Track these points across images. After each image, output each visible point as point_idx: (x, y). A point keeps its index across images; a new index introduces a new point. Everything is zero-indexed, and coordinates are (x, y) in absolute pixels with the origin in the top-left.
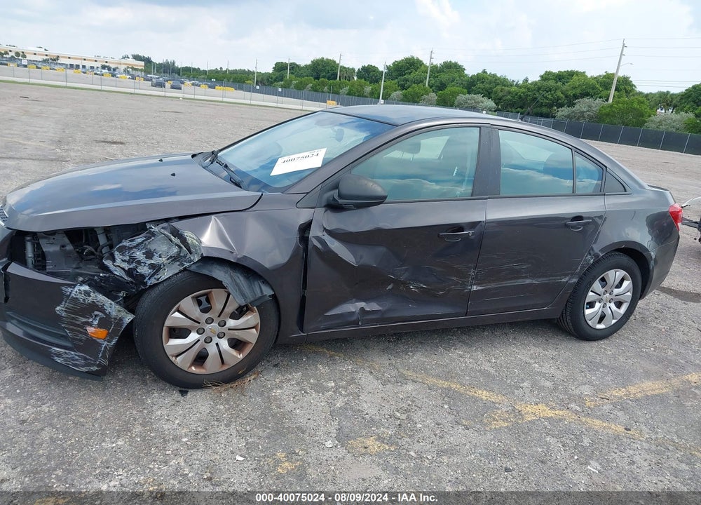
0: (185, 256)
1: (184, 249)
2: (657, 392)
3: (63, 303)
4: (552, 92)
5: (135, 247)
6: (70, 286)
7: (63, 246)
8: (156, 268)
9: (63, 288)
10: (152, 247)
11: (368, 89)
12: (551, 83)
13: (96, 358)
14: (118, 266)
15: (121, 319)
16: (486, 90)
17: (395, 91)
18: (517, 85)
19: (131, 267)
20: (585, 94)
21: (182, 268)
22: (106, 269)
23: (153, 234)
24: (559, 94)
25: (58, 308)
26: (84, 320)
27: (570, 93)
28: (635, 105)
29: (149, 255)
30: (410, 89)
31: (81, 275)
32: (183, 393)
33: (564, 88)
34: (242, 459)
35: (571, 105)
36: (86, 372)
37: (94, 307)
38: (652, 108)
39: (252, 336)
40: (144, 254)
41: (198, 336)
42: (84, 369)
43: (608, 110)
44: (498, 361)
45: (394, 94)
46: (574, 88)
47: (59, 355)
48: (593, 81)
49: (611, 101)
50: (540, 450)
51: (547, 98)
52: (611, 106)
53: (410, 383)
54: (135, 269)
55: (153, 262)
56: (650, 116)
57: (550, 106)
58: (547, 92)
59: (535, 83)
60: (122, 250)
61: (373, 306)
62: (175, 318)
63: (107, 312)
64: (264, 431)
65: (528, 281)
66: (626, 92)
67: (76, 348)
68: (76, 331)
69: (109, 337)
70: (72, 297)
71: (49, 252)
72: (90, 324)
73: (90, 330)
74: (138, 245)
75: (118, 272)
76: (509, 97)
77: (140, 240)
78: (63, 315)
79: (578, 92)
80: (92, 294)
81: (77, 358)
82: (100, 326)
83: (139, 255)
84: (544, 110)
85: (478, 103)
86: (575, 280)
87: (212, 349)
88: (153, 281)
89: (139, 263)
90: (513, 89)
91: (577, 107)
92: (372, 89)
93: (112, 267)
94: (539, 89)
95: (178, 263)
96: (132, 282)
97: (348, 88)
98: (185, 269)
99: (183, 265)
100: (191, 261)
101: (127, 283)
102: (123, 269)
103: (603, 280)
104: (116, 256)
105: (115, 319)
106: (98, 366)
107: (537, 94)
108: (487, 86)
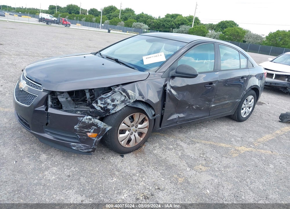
0: (127, 100)
1: (127, 97)
2: (271, 138)
3: (78, 124)
4: (170, 22)
5: (107, 98)
6: (82, 117)
7: (67, 99)
8: (115, 106)
9: (79, 118)
10: (114, 97)
11: (94, 19)
12: (169, 19)
13: (92, 146)
14: (99, 106)
15: (105, 129)
16: (144, 21)
17: (106, 20)
18: (156, 19)
19: (105, 106)
20: (183, 24)
21: (125, 105)
22: (93, 107)
23: (115, 92)
24: (173, 23)
25: (75, 126)
26: (86, 130)
27: (177, 23)
28: (202, 29)
29: (113, 100)
30: (113, 20)
31: (78, 111)
32: (122, 156)
33: (175, 21)
34: (164, 179)
35: (178, 28)
36: (87, 152)
37: (93, 124)
38: (207, 30)
39: (146, 131)
40: (111, 100)
41: (129, 132)
42: (86, 151)
43: (192, 30)
44: (219, 132)
45: (106, 22)
46: (178, 21)
47: (74, 146)
48: (185, 19)
49: (193, 26)
50: (253, 163)
51: (168, 25)
52: (193, 29)
53: (197, 143)
54: (106, 107)
55: (114, 103)
56: (207, 33)
57: (170, 28)
58: (168, 22)
59: (163, 19)
60: (101, 99)
61: (182, 115)
62: (123, 126)
63: (99, 126)
64: (163, 167)
65: (227, 102)
66: (197, 23)
67: (82, 142)
68: (82, 135)
69: (98, 136)
70: (83, 121)
71: (62, 101)
72: (89, 132)
73: (89, 134)
74: (108, 97)
75: (99, 109)
76: (153, 24)
77: (109, 95)
78: (77, 129)
79: (180, 22)
80: (92, 119)
81: (82, 146)
82: (94, 132)
83: (109, 101)
84: (167, 30)
85: (142, 26)
86: (240, 100)
87: (133, 137)
88: (113, 112)
89: (108, 104)
90: (155, 21)
91: (180, 29)
92: (96, 19)
93: (96, 107)
94: (165, 21)
95: (124, 103)
96: (104, 112)
97: (85, 18)
98: (127, 106)
99: (126, 104)
100: (130, 102)
101: (102, 113)
102: (101, 107)
103: (247, 100)
104: (99, 102)
105: (102, 129)
106: (92, 149)
107: (164, 23)
108: (144, 19)
